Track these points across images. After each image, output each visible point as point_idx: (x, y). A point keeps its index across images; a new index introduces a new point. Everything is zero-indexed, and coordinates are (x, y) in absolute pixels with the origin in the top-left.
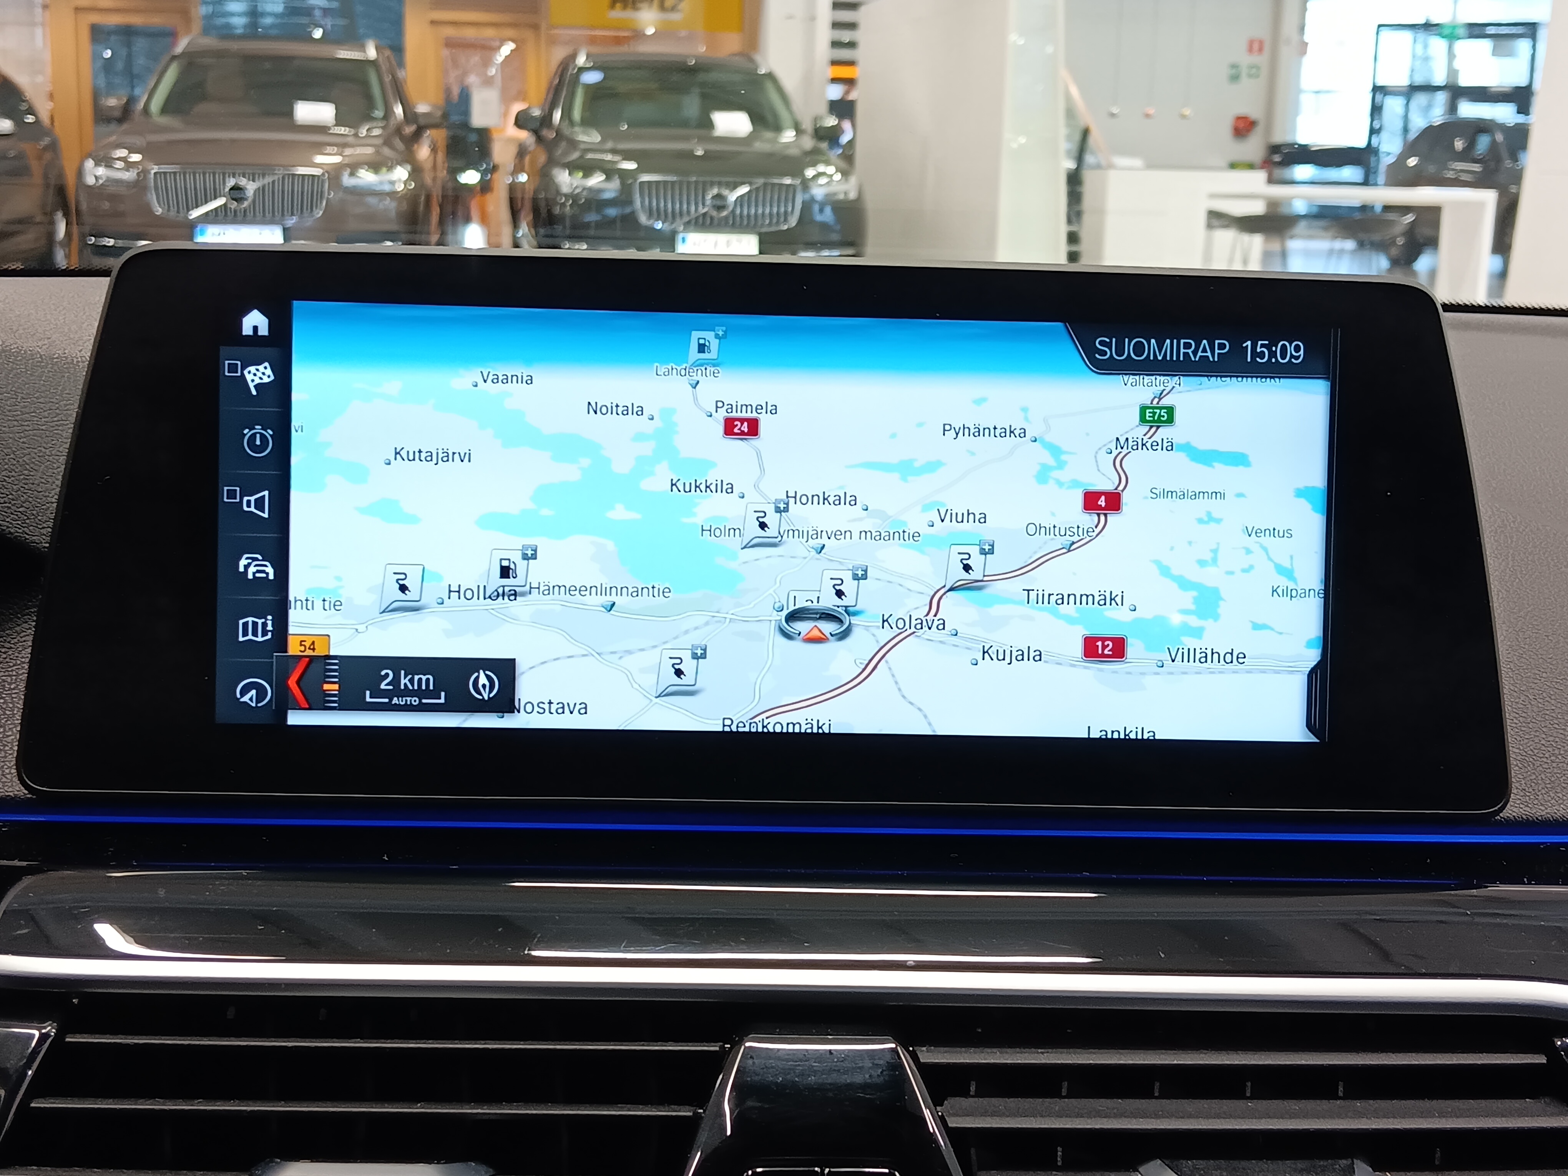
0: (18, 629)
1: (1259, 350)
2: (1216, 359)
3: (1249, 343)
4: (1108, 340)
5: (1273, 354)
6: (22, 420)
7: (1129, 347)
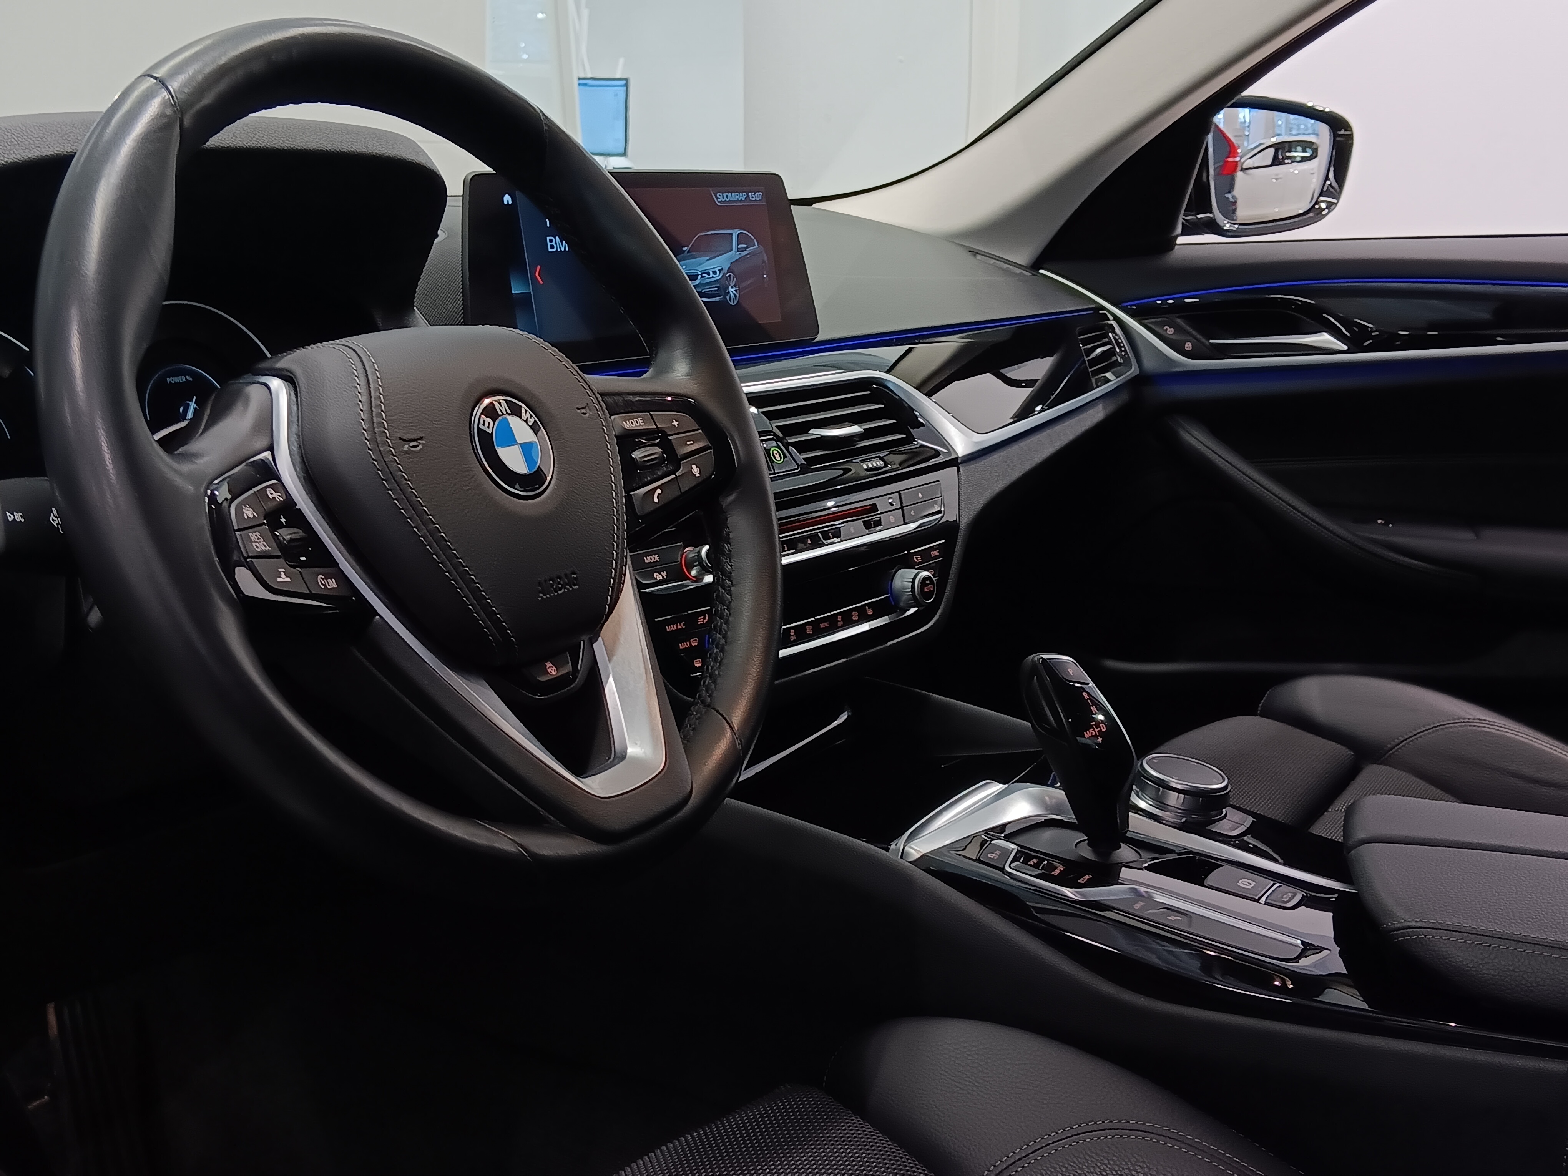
1: (752, 196)
2: (744, 199)
4: (720, 195)
5: (756, 197)
7: (725, 196)
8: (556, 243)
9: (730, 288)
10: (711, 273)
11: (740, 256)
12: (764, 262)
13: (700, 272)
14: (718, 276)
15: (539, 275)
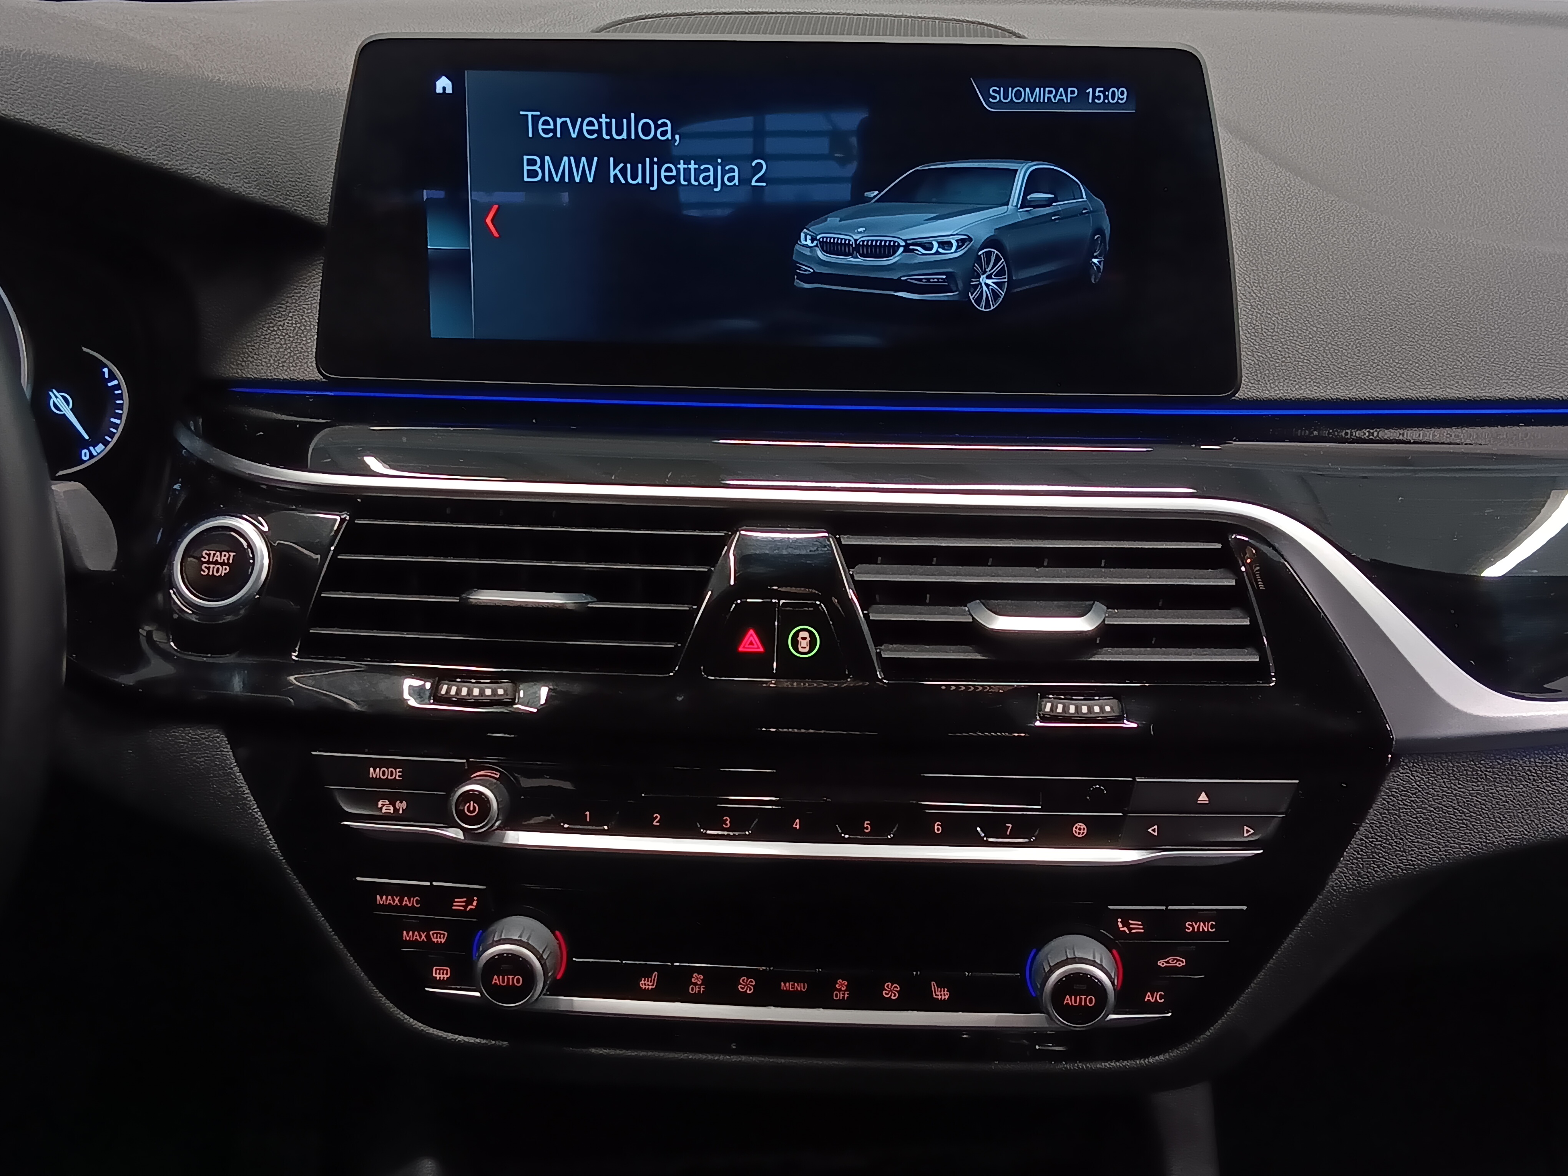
0: (310, 274)
1: (1097, 94)
2: (1069, 101)
3: (1090, 90)
4: (998, 89)
5: (1106, 97)
6: (305, 139)
7: (1012, 92)
8: (542, 167)
9: (983, 279)
10: (935, 245)
11: (1027, 217)
12: (1100, 231)
13: (905, 241)
14: (953, 253)
15: (492, 221)
